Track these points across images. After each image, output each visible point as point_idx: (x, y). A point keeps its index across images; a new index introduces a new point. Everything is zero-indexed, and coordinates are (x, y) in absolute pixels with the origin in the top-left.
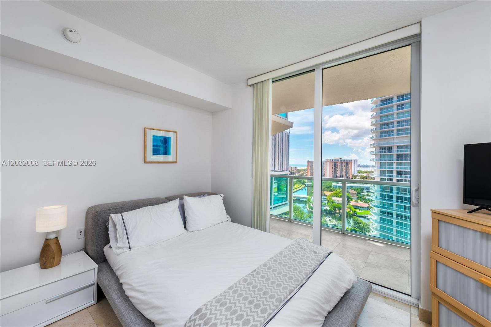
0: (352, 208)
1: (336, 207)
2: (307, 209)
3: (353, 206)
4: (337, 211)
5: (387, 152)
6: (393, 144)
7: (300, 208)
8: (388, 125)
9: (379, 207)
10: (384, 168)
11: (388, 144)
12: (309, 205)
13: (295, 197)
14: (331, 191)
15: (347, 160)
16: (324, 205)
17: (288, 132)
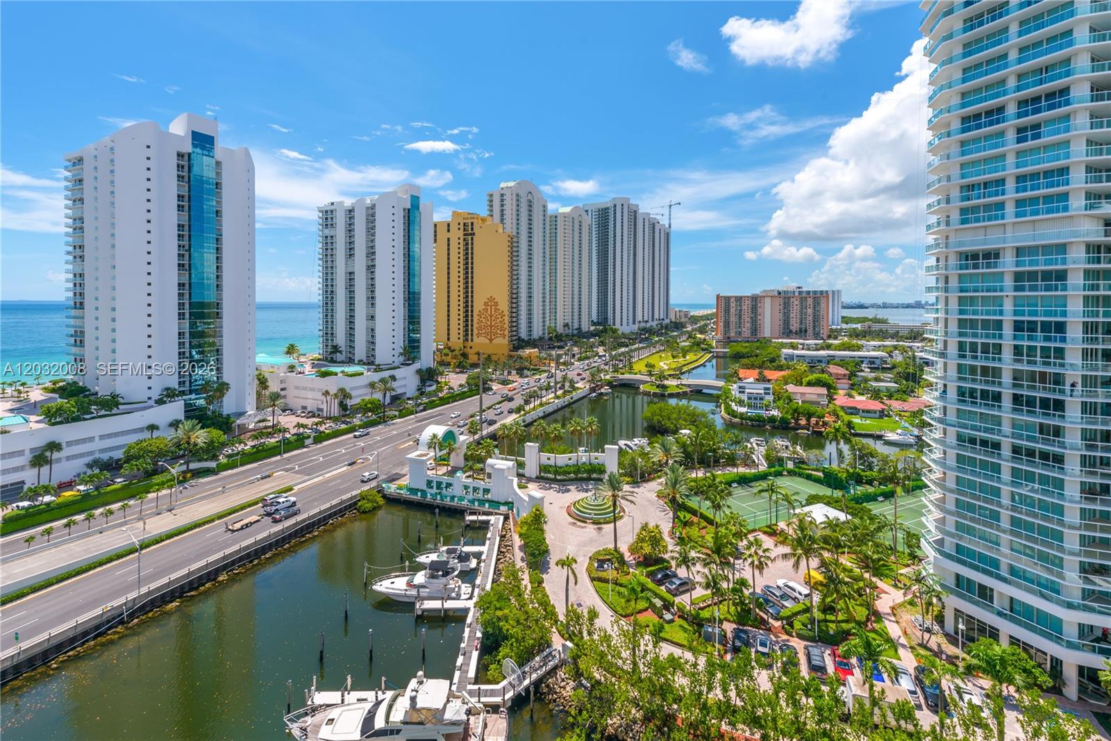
0: (842, 413)
1: (801, 410)
2: (722, 418)
3: (842, 408)
4: (803, 422)
7: (704, 415)
9: (954, 426)
12: (728, 407)
13: (689, 386)
14: (780, 368)
15: (815, 292)
16: (766, 406)
17: (667, 226)
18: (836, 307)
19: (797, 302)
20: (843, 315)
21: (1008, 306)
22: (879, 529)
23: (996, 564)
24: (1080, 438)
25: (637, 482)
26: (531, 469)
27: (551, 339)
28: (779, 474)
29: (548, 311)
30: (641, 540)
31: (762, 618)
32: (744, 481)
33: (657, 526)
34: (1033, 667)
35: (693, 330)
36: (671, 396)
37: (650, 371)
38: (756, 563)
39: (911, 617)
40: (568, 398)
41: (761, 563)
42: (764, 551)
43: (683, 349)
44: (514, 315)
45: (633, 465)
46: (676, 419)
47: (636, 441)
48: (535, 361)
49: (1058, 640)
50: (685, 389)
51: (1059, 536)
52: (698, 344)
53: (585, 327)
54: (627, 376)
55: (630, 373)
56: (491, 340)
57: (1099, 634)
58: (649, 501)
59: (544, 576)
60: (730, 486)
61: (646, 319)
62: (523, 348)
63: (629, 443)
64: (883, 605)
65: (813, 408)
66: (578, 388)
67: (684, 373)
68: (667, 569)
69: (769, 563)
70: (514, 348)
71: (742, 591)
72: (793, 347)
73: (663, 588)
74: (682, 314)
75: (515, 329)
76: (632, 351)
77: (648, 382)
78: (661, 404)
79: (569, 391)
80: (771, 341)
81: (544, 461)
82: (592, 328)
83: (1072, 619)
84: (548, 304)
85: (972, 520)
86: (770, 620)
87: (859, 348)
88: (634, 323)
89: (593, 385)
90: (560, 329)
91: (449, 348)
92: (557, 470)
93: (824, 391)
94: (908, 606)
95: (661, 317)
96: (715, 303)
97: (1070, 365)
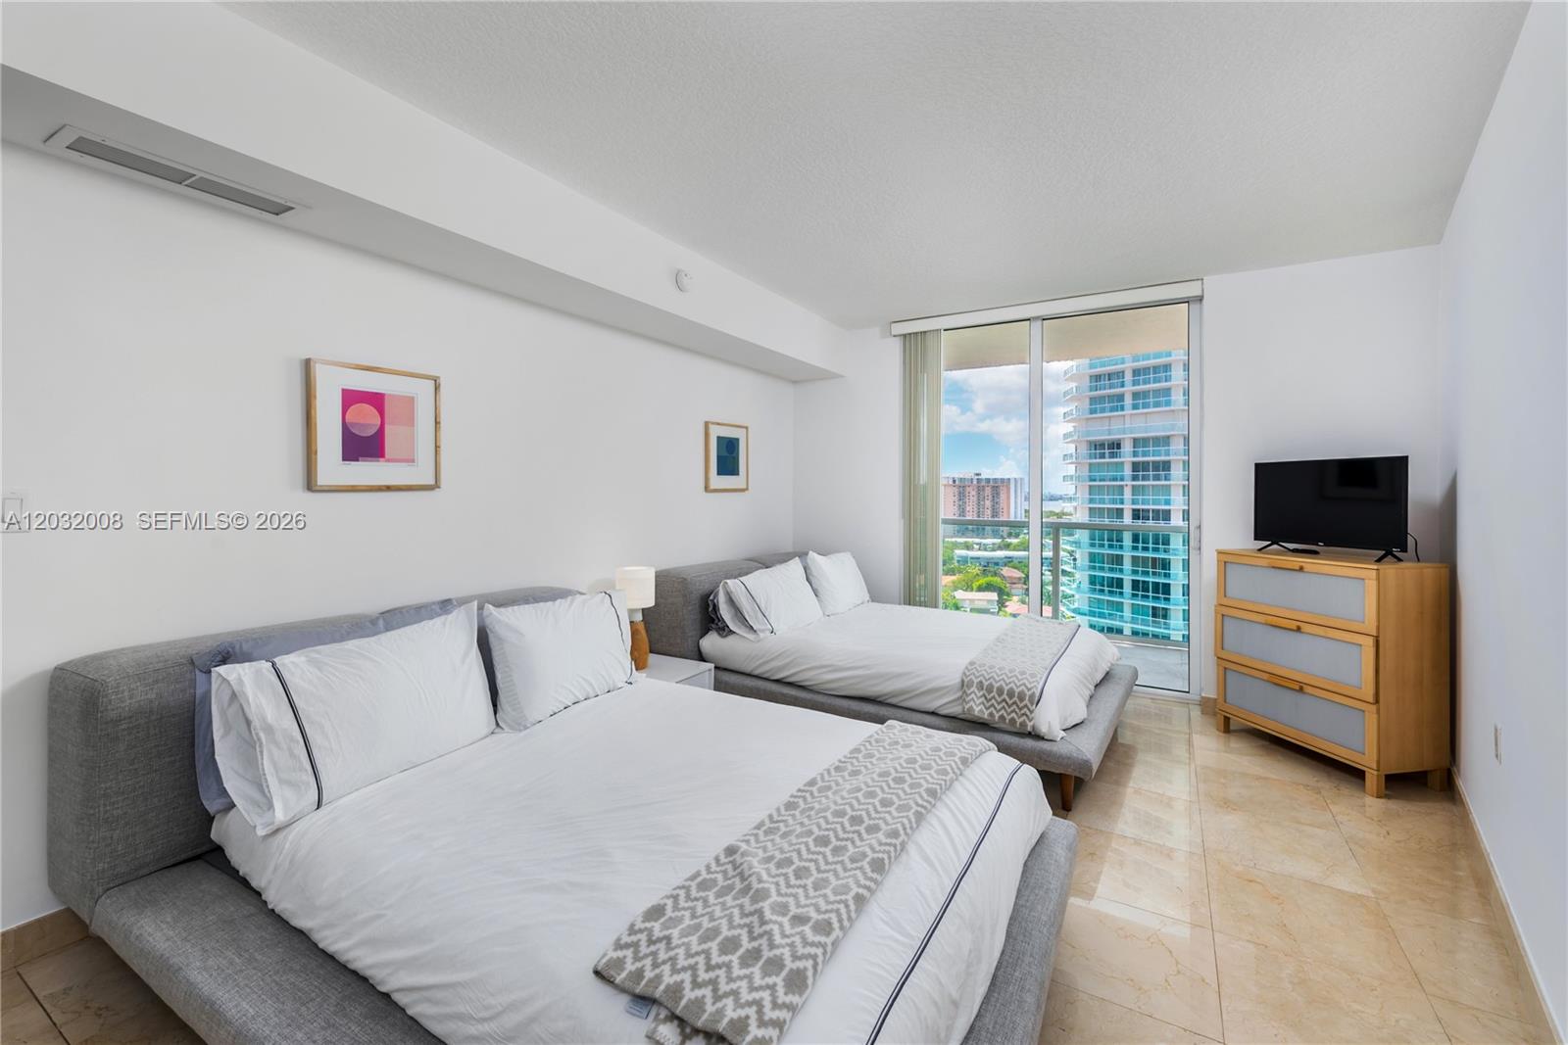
5: (1107, 455)
6: (1125, 434)
8: (1109, 379)
10: (1100, 503)
11: (1109, 434)
18: (1019, 502)
19: (974, 493)
21: (1128, 494)
97: (1174, 550)
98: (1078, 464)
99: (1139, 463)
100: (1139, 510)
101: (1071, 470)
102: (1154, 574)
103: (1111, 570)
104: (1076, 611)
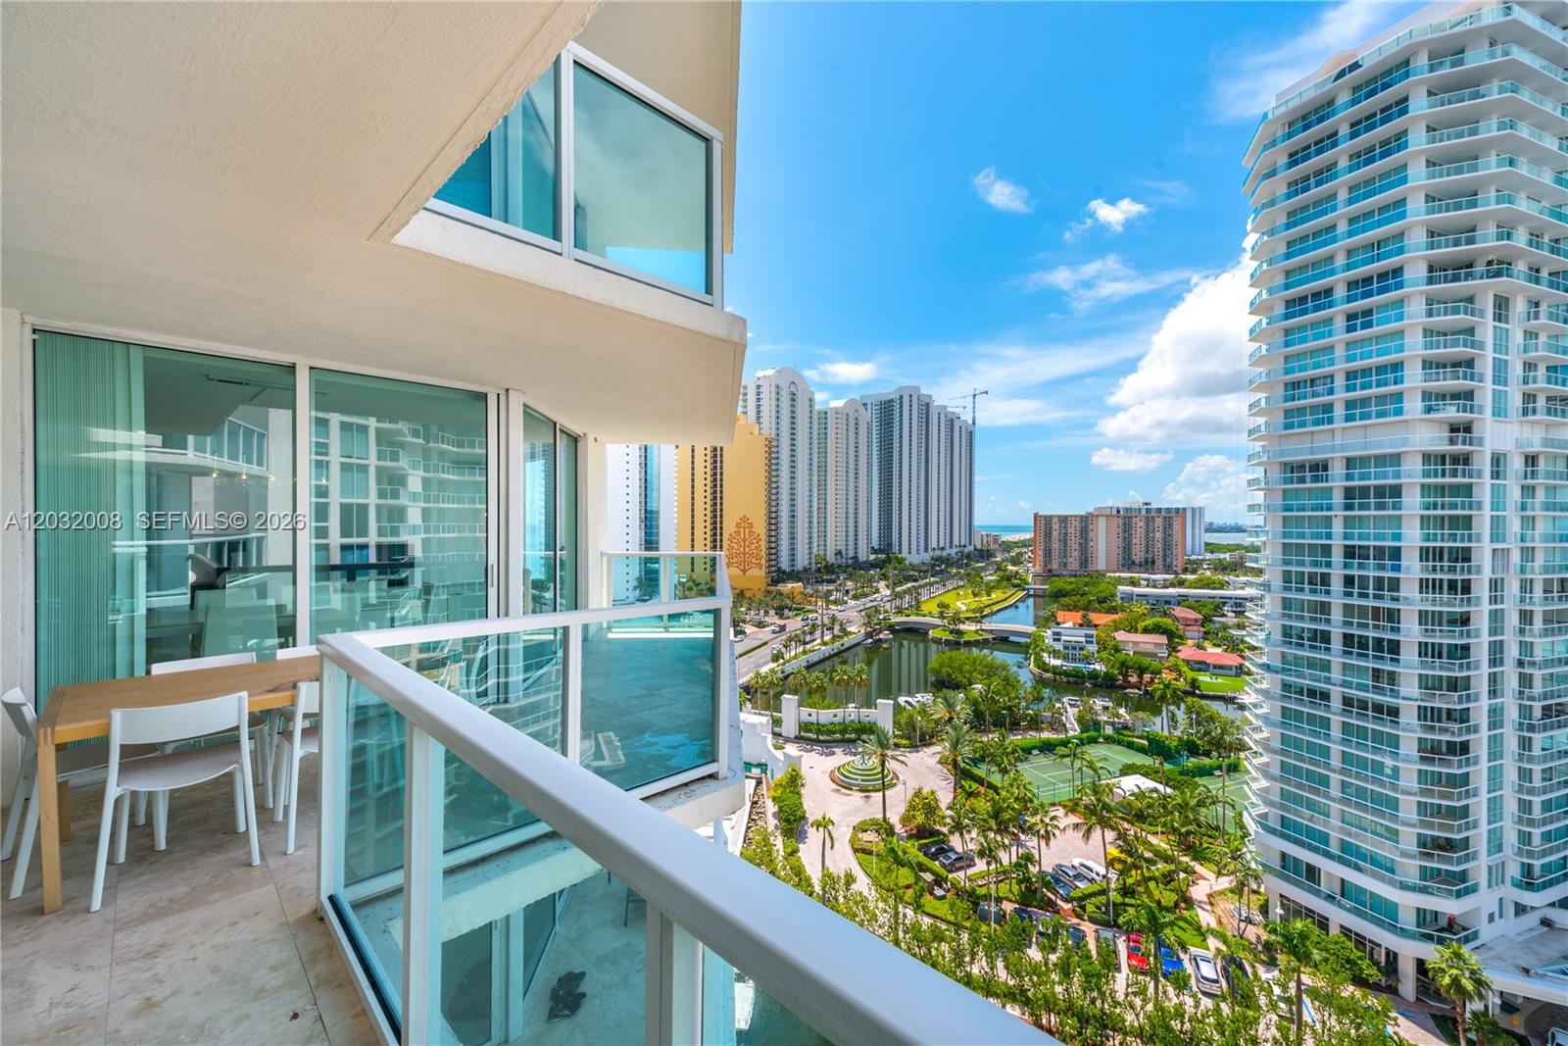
0: (1185, 669)
1: (1130, 664)
2: (1031, 672)
3: (1187, 662)
4: (1133, 679)
5: (1308, 479)
6: (1333, 452)
7: (1004, 667)
8: (1312, 386)
10: (1297, 538)
11: (1311, 453)
12: (1038, 659)
13: (991, 631)
14: (1113, 610)
15: (1168, 510)
16: (1087, 657)
17: (971, 422)
18: (1197, 530)
19: (1141, 524)
20: (1208, 541)
21: (1338, 528)
22: (1201, 804)
23: (1325, 838)
24: (1417, 685)
25: (916, 746)
26: (789, 728)
27: (819, 570)
28: (1093, 741)
29: (815, 535)
30: (912, 807)
31: (1049, 899)
32: (1047, 748)
33: (933, 793)
34: (1360, 958)
35: (1003, 561)
36: (968, 644)
37: (942, 613)
38: (1042, 832)
39: (1228, 905)
40: (837, 644)
41: (1046, 831)
42: (1052, 819)
43: (987, 585)
44: (773, 539)
45: (911, 725)
46: (971, 673)
47: (919, 697)
48: (798, 598)
49: (1393, 928)
50: (986, 636)
51: (1394, 804)
52: (1008, 579)
53: (862, 557)
54: (913, 618)
55: (917, 615)
56: (744, 571)
57: (1443, 923)
58: (929, 767)
59: (801, 846)
60: (1030, 753)
61: (942, 545)
62: (783, 581)
63: (910, 699)
64: (1199, 892)
65: (1146, 661)
66: (851, 633)
67: (985, 616)
68: (943, 842)
69: (1057, 832)
70: (773, 581)
71: (1027, 868)
72: (1133, 583)
73: (937, 863)
74: (991, 539)
75: (773, 557)
76: (920, 587)
77: (939, 626)
78: (954, 653)
79: (839, 637)
80: (1104, 575)
81: (805, 718)
82: (872, 557)
83: (1408, 903)
84: (815, 525)
85: (1299, 786)
86: (1059, 902)
87: (1222, 585)
88: (926, 550)
89: (869, 629)
90: (831, 558)
91: (694, 581)
92: (820, 729)
93: (1163, 639)
94: (1230, 895)
95: (963, 543)
96: (1032, 524)
97: (1405, 598)
98: (1268, 491)
99: (1354, 488)
100: (1354, 547)
101: (1259, 497)
102: (1376, 627)
103: (1313, 620)
104: (1267, 667)
